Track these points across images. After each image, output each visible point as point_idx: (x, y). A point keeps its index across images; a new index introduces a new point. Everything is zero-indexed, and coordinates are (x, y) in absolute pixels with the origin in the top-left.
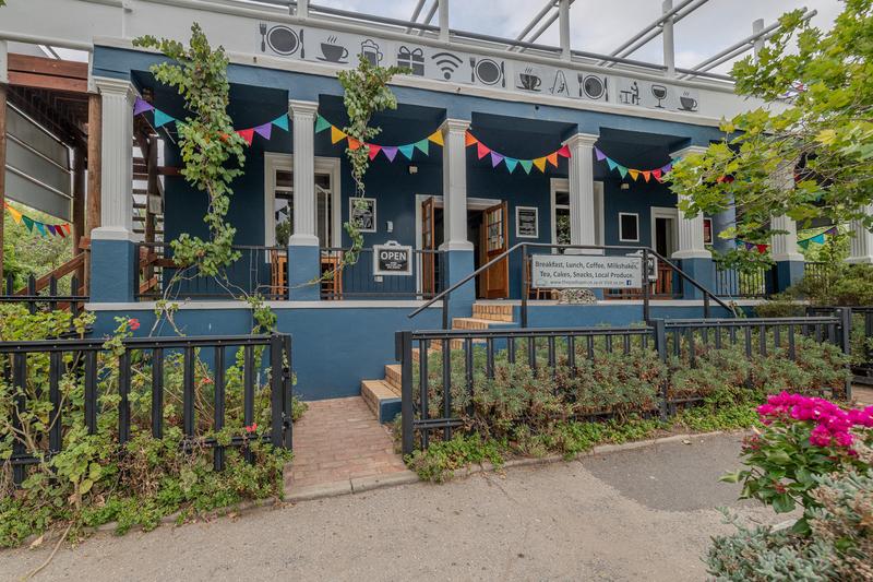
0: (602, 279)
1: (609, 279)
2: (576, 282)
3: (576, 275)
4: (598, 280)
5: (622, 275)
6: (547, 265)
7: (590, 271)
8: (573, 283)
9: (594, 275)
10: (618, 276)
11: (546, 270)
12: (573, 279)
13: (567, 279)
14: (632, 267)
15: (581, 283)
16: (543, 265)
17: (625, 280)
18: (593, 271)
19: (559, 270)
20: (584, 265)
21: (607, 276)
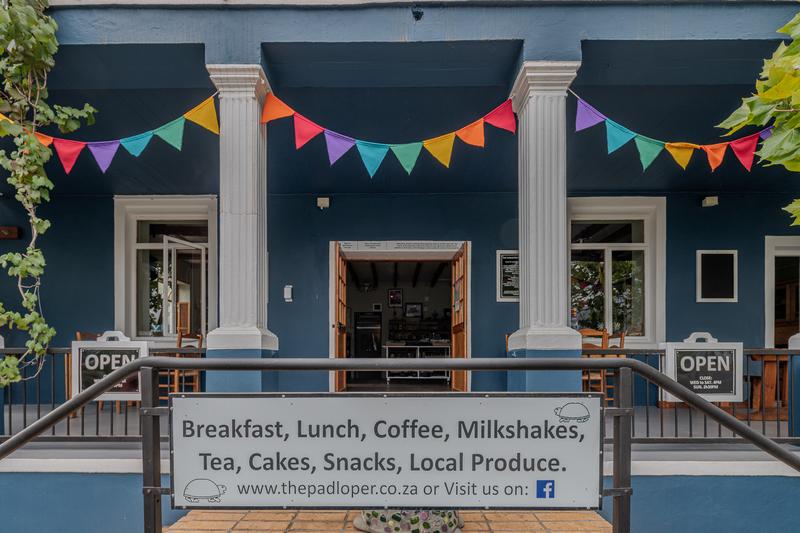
0: (434, 477)
1: (464, 477)
2: (334, 488)
3: (331, 463)
4: (421, 479)
5: (517, 464)
6: (225, 432)
7: (387, 448)
8: (323, 490)
9: (403, 461)
10: (501, 465)
11: (220, 447)
12: (323, 478)
13: (299, 477)
14: (560, 433)
15: (353, 490)
16: (210, 430)
17: (529, 479)
18: (400, 449)
19: (268, 447)
20: (366, 428)
21: (454, 465)
